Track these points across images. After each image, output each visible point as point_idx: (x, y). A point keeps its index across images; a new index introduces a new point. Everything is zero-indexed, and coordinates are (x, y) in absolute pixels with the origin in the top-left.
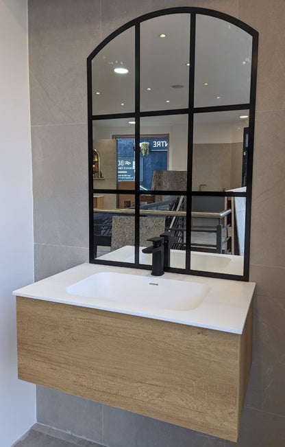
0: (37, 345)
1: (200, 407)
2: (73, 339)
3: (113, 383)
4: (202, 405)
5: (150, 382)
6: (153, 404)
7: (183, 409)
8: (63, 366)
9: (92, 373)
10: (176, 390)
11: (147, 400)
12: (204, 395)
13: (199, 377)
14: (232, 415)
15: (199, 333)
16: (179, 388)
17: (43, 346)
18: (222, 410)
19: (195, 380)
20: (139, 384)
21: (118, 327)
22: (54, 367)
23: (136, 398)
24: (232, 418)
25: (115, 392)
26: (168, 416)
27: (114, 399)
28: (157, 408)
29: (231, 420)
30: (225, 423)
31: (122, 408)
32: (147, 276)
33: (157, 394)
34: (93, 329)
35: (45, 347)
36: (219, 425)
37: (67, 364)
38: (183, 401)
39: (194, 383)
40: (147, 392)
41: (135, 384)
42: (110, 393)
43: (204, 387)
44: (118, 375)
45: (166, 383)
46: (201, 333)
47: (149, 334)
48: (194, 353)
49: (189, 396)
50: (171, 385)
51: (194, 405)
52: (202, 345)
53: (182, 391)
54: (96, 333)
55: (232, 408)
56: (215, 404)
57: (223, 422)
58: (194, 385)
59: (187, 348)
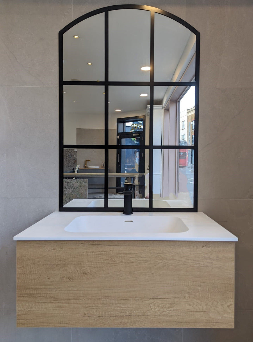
0: (42, 287)
2: (84, 273)
3: (126, 306)
4: (206, 305)
5: (161, 297)
6: (164, 315)
7: (191, 313)
8: (72, 301)
9: (105, 302)
10: (185, 297)
11: (159, 313)
12: (208, 297)
13: (204, 283)
14: (230, 307)
15: (203, 247)
16: (187, 295)
17: (48, 287)
18: (222, 305)
20: (152, 301)
21: (131, 254)
22: (61, 305)
23: (149, 314)
24: (230, 310)
25: (128, 313)
26: (177, 322)
27: (127, 320)
28: (168, 318)
29: (230, 311)
30: (226, 315)
32: (121, 215)
33: (168, 306)
34: (106, 260)
35: (51, 287)
36: (221, 318)
37: (76, 299)
38: (190, 305)
39: (199, 288)
40: (158, 306)
41: (148, 302)
42: (123, 316)
43: (208, 289)
44: (131, 297)
45: (176, 294)
46: (204, 246)
47: (160, 254)
48: (199, 264)
49: (196, 300)
50: (180, 295)
51: (200, 307)
52: (206, 255)
53: (190, 297)
54: (108, 263)
55: (230, 301)
56: (217, 301)
57: (224, 314)
58: (200, 290)
59: (194, 260)
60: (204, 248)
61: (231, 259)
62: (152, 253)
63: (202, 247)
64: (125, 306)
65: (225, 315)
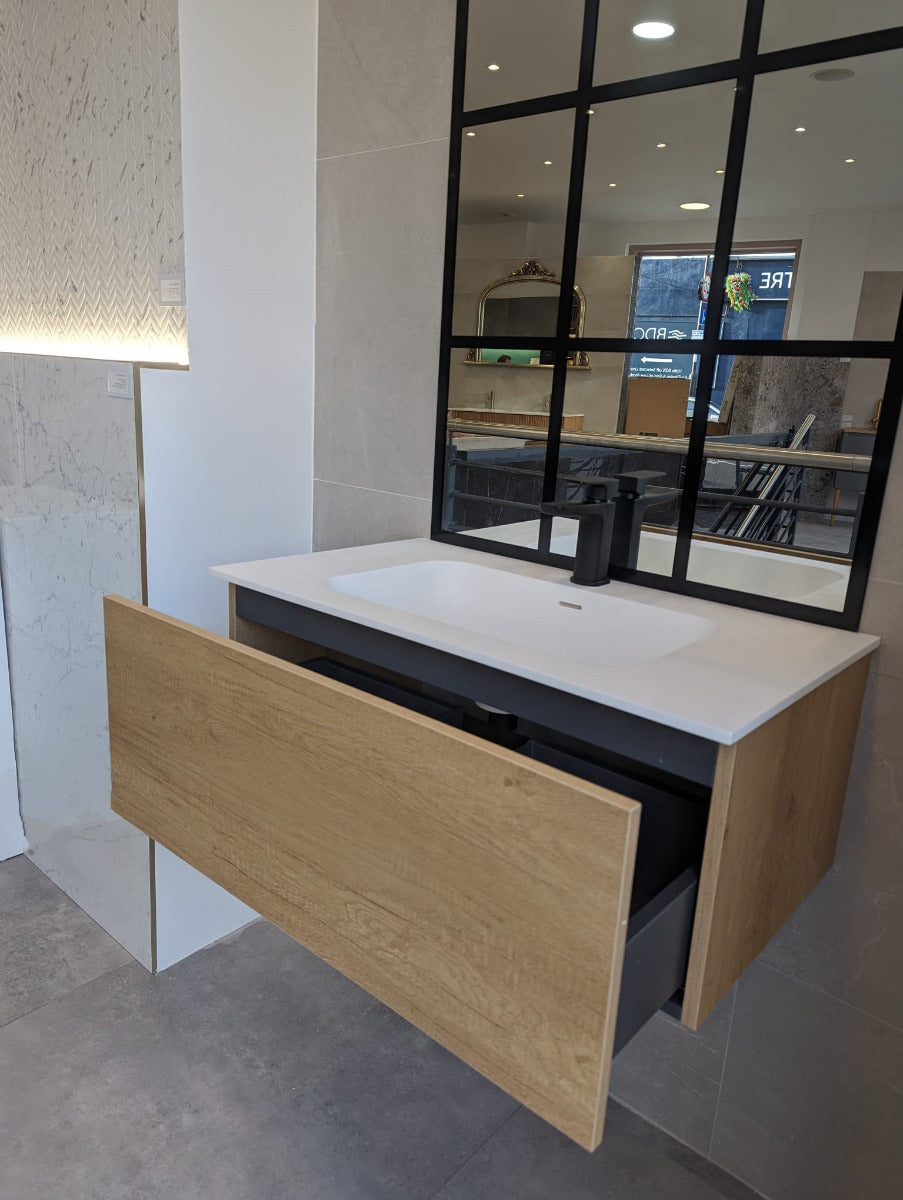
0: (145, 734)
1: (497, 1011)
2: (212, 735)
3: (294, 875)
4: (503, 1006)
5: (374, 897)
6: (380, 960)
7: (452, 1000)
8: (193, 800)
9: (250, 836)
10: (439, 938)
11: (367, 946)
12: (511, 980)
13: (501, 920)
14: (585, 1065)
15: (508, 783)
16: (446, 937)
17: (154, 740)
18: (556, 1040)
19: (488, 926)
20: (350, 896)
22: (175, 798)
23: (343, 933)
24: (584, 1075)
25: (296, 899)
26: (415, 1008)
27: (293, 917)
28: (389, 976)
29: (582, 1080)
30: (565, 1084)
31: (310, 948)
33: (391, 937)
34: (252, 715)
35: (159, 742)
36: (546, 1082)
37: (200, 798)
38: (454, 977)
39: (485, 933)
40: (367, 923)
41: (342, 894)
42: (286, 900)
43: (514, 953)
44: (303, 856)
45: (415, 913)
46: (514, 782)
47: (378, 755)
48: (491, 843)
49: (470, 968)
50: (426, 923)
51: (482, 999)
52: (515, 822)
53: (453, 946)
54: (258, 729)
55: (587, 1045)
56: (539, 1014)
57: (560, 1079)
58: (485, 940)
59: (473, 821)
60: (512, 788)
61: (610, 878)
62: (357, 743)
63: (506, 785)
64: (290, 875)
65: (562, 1082)
